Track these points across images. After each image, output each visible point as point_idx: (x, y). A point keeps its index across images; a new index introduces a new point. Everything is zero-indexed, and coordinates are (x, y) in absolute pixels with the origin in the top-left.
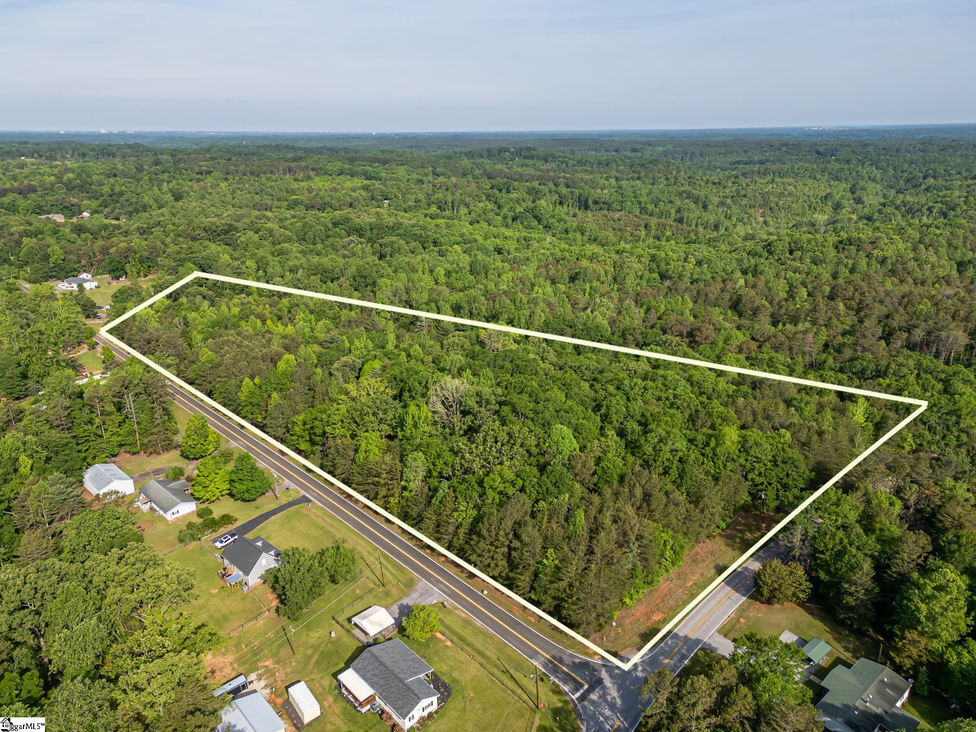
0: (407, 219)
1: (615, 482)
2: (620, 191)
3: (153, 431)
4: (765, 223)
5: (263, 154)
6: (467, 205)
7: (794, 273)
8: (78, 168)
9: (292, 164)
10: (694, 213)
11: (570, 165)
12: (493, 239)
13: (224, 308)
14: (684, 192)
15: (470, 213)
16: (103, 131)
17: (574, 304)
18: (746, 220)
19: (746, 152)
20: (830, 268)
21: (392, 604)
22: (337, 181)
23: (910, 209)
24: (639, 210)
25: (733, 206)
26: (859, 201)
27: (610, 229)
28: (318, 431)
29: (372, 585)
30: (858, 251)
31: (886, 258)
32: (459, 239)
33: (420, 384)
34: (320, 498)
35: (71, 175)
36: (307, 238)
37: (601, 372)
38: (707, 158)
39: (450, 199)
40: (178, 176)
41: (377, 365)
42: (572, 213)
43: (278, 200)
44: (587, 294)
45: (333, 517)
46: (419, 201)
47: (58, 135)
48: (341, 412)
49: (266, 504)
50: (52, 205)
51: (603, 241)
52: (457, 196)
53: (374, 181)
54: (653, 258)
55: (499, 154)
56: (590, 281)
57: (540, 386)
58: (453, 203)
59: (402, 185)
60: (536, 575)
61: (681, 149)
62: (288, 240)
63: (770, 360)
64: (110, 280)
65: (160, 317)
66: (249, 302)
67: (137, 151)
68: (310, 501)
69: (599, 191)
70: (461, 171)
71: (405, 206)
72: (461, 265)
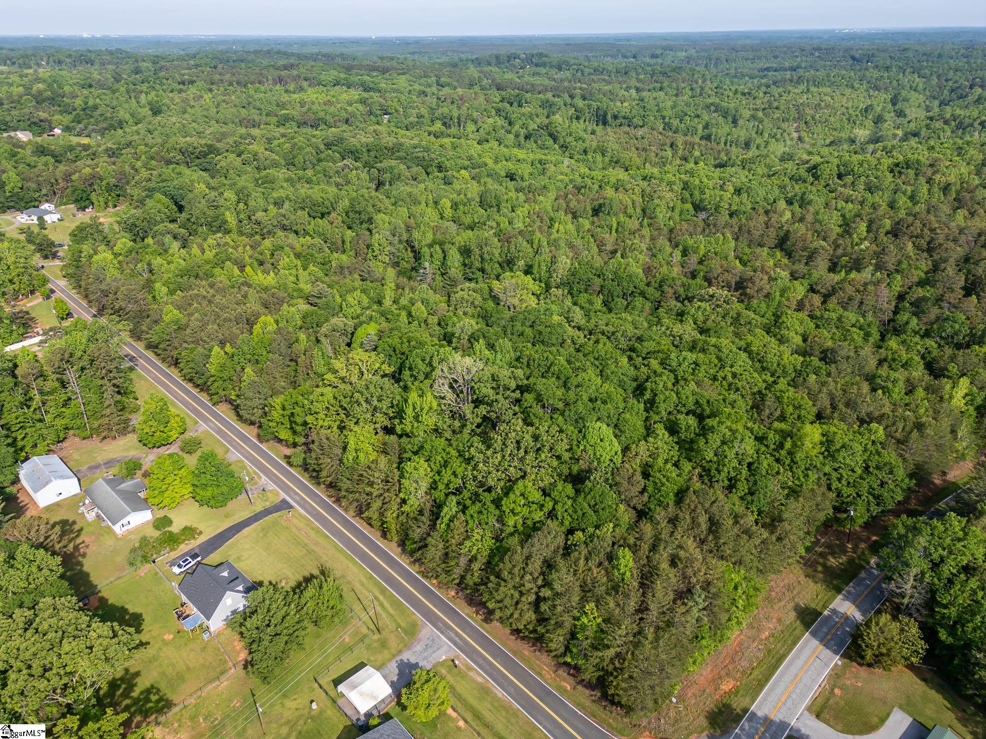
0: (408, 139)
1: (671, 503)
2: (641, 104)
3: (104, 412)
4: (800, 139)
5: (253, 61)
6: (475, 122)
7: (847, 202)
8: (50, 77)
9: (284, 73)
10: (723, 129)
11: (586, 74)
12: (504, 162)
13: (195, 250)
14: (712, 104)
15: (478, 131)
16: (85, 36)
17: (601, 245)
18: (779, 136)
19: (775, 57)
20: (887, 196)
21: (390, 660)
22: (332, 93)
23: (961, 123)
24: (662, 125)
25: (766, 120)
26: (900, 114)
27: (633, 149)
28: (299, 420)
29: (365, 630)
30: (917, 175)
31: (950, 184)
32: (467, 163)
33: (423, 360)
34: (303, 504)
35: (41, 86)
36: (296, 161)
37: (640, 339)
38: (734, 65)
39: (455, 114)
40: (158, 87)
41: (372, 329)
42: (590, 129)
43: (267, 115)
44: (614, 231)
45: (318, 531)
46: (422, 116)
47: (37, 39)
48: (325, 399)
49: (239, 510)
50: (19, 121)
51: (627, 164)
52: (464, 111)
53: (371, 93)
54: (686, 186)
55: (508, 62)
56: (616, 214)
57: (569, 362)
58: (459, 118)
59: (404, 98)
60: (573, 635)
61: (706, 55)
62: (275, 165)
63: (839, 319)
64: (75, 211)
65: (120, 262)
66: (227, 244)
67: (118, 58)
68: (291, 507)
69: (618, 104)
70: (467, 81)
71: (406, 122)
72: (469, 196)
